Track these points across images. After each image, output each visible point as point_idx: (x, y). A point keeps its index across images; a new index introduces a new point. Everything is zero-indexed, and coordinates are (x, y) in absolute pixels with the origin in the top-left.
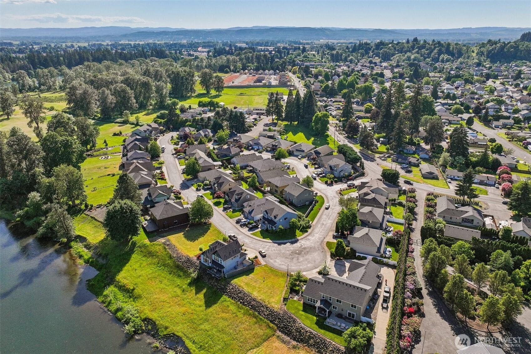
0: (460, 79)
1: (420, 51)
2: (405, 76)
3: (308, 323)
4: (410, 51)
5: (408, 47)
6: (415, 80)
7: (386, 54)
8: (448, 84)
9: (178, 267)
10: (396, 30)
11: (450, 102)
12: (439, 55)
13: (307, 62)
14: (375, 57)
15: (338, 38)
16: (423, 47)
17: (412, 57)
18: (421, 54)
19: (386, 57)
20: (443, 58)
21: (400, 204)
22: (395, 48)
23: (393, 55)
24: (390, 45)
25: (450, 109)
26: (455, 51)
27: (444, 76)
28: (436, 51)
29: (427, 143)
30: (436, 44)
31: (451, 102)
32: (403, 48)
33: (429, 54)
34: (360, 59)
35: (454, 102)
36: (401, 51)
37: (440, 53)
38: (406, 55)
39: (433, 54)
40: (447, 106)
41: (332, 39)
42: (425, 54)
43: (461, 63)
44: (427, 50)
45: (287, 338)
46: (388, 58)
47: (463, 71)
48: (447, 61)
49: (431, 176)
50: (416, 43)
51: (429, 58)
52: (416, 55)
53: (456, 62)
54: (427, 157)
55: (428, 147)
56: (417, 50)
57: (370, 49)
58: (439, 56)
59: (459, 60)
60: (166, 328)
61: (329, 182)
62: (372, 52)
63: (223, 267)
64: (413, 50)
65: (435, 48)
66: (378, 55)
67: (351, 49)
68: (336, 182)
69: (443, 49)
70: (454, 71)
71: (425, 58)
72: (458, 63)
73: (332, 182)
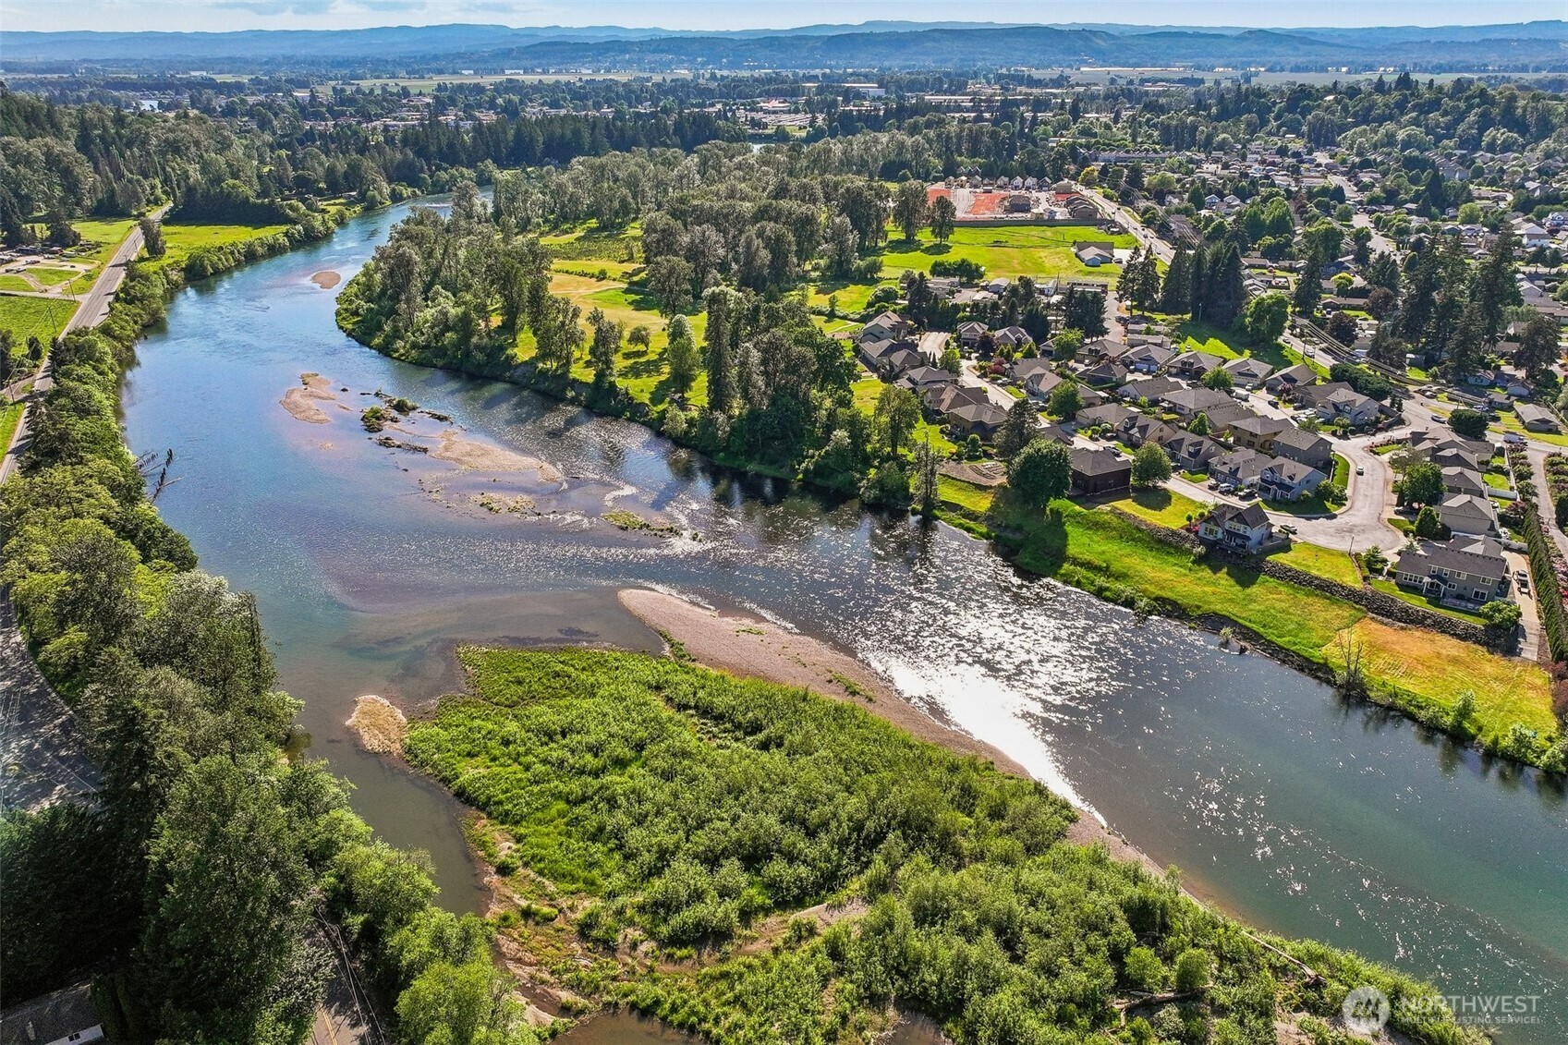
0: (1558, 207)
1: (1422, 118)
2: (1403, 196)
3: (1418, 603)
4: (1391, 118)
5: (1386, 105)
6: (1434, 210)
7: (1322, 125)
8: (1529, 221)
9: (1160, 541)
10: (1312, 32)
11: (1542, 270)
12: (1482, 131)
13: (1104, 150)
14: (1285, 133)
15: (1131, 61)
16: (1434, 105)
17: (1401, 135)
18: (1427, 127)
19: (1322, 137)
20: (1494, 139)
21: (1499, 470)
22: (1345, 109)
23: (1343, 128)
24: (1331, 98)
25: (1554, 289)
26: (1531, 119)
27: (1510, 197)
28: (1472, 118)
29: (1517, 367)
30: (1472, 97)
31: (1546, 270)
32: (1370, 108)
33: (1450, 127)
34: (1249, 141)
35: (1554, 271)
36: (1364, 118)
37: (1485, 123)
38: (1382, 131)
39: (1461, 128)
40: (1542, 283)
41: (1116, 65)
42: (1438, 126)
43: (1548, 155)
44: (1445, 113)
45: (1386, 620)
46: (1326, 137)
47: (1559, 181)
48: (1507, 147)
49: (1546, 427)
50: (1412, 95)
51: (1450, 137)
52: (1412, 130)
53: (1532, 150)
54: (1525, 392)
55: (1521, 374)
56: (1414, 114)
57: (1269, 110)
58: (1481, 133)
59: (1543, 145)
60: (1198, 607)
61: (1340, 432)
62: (1276, 120)
63: (1248, 538)
64: (1402, 114)
65: (1470, 107)
66: (1294, 129)
67: (1214, 110)
68: (1353, 433)
69: (1495, 111)
70: (1533, 180)
71: (1439, 139)
72: (1538, 153)
73: (1345, 433)
